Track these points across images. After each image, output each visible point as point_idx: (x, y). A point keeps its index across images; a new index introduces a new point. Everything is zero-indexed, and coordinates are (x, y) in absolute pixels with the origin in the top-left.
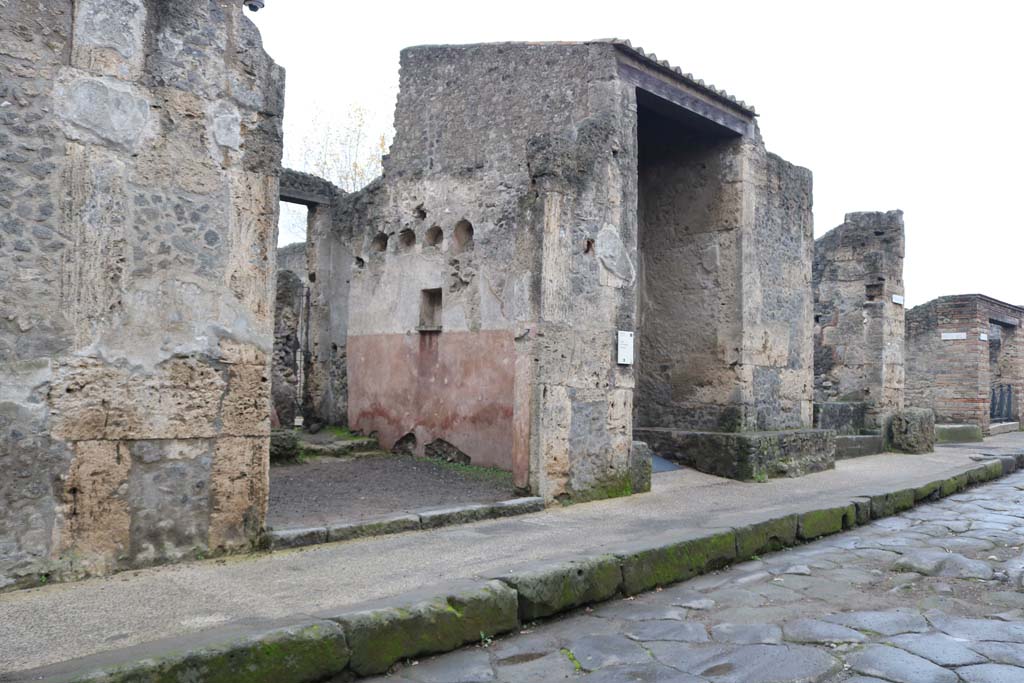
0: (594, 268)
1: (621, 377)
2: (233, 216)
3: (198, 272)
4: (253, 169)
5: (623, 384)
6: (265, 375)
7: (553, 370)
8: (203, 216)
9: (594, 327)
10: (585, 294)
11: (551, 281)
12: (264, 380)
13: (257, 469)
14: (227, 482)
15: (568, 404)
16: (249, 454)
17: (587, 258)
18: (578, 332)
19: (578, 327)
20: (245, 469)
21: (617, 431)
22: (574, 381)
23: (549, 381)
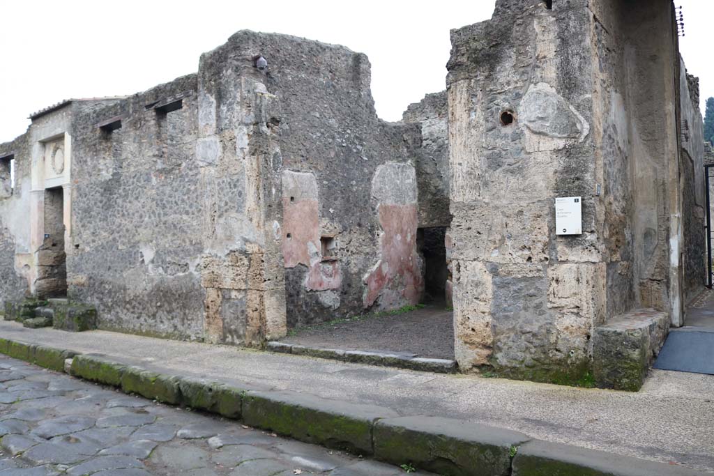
0: (518, 137)
1: (567, 250)
2: (246, 181)
3: (237, 211)
4: (253, 154)
5: (571, 258)
6: (263, 259)
7: (465, 246)
8: (238, 184)
9: (520, 199)
10: (506, 167)
11: (460, 164)
12: (263, 261)
13: (262, 307)
14: (251, 312)
15: (488, 278)
16: (258, 299)
17: (508, 130)
18: (497, 208)
19: (497, 203)
20: (257, 306)
21: (565, 311)
22: (495, 256)
23: (461, 257)
